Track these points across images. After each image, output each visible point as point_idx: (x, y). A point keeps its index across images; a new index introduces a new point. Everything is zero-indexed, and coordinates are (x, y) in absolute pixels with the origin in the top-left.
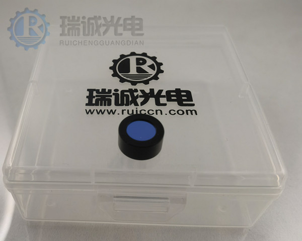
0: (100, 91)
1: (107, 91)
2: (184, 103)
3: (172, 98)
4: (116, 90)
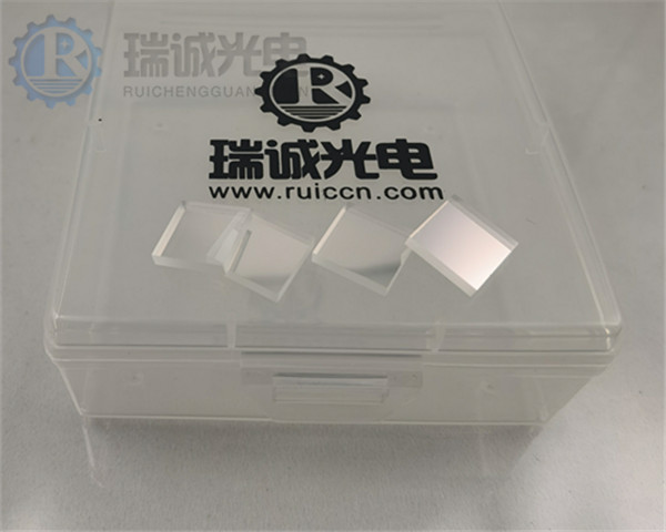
0: (239, 144)
1: (252, 144)
2: (415, 171)
3: (391, 161)
4: (272, 143)
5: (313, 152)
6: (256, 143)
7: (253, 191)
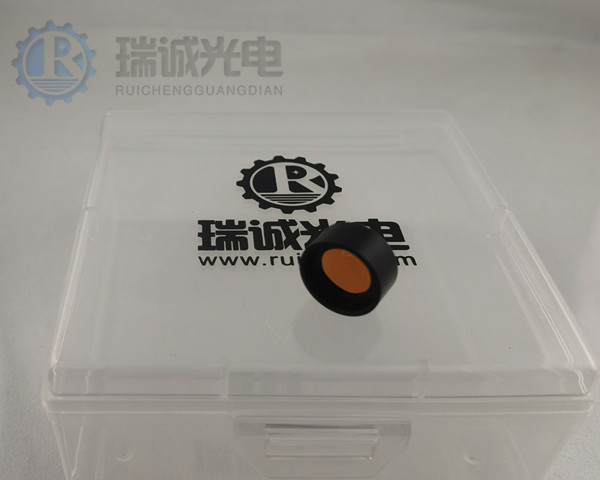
0: (224, 224)
1: (236, 223)
4: (255, 222)
5: (293, 229)
6: (239, 222)
7: (239, 259)
